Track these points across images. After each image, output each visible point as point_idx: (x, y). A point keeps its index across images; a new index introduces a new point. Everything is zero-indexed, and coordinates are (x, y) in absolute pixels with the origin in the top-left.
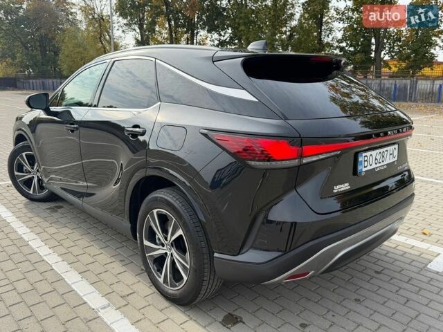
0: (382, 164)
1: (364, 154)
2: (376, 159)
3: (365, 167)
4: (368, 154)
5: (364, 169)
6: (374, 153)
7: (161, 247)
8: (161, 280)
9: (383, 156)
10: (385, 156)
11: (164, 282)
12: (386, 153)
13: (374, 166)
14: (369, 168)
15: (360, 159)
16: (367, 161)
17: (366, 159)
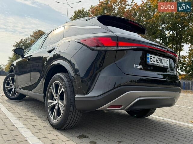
0: (160, 64)
1: (150, 55)
2: (157, 60)
3: (151, 61)
4: (153, 56)
5: (150, 62)
6: (156, 57)
7: (54, 101)
8: (52, 118)
9: (161, 61)
10: (162, 61)
11: (53, 119)
12: (162, 60)
13: (155, 63)
14: (153, 62)
15: (148, 56)
16: (152, 59)
17: (151, 57)
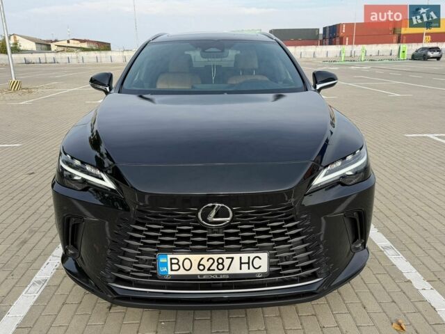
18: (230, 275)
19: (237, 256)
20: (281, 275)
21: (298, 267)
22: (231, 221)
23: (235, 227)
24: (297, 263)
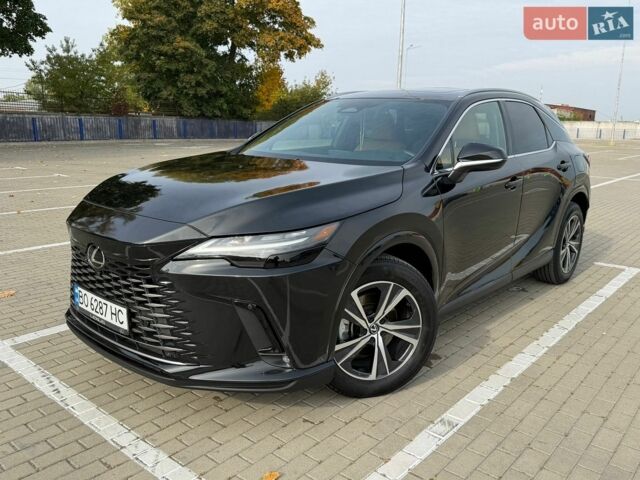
18: (106, 322)
19: (109, 303)
20: (143, 341)
21: (157, 339)
22: (105, 267)
23: (107, 273)
24: (156, 333)
